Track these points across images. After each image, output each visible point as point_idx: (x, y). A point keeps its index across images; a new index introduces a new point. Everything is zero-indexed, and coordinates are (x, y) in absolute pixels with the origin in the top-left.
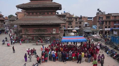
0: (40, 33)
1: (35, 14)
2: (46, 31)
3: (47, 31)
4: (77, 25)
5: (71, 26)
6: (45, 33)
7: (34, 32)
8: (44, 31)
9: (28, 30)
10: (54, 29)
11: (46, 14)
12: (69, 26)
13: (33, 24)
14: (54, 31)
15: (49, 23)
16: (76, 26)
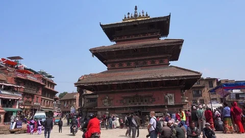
0: (137, 105)
1: (125, 65)
2: (151, 100)
3: (154, 100)
4: (215, 97)
5: (201, 98)
6: (149, 105)
7: (124, 104)
8: (146, 101)
9: (111, 98)
10: (171, 95)
11: (149, 63)
12: (195, 98)
13: (125, 81)
14: (171, 98)
15: (159, 78)
16: (213, 99)
